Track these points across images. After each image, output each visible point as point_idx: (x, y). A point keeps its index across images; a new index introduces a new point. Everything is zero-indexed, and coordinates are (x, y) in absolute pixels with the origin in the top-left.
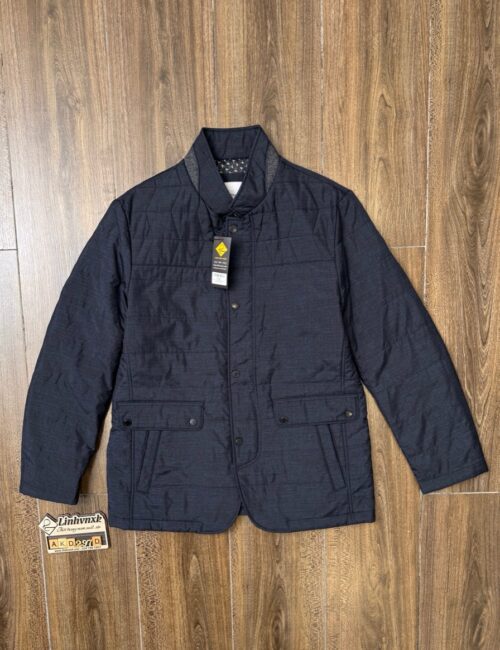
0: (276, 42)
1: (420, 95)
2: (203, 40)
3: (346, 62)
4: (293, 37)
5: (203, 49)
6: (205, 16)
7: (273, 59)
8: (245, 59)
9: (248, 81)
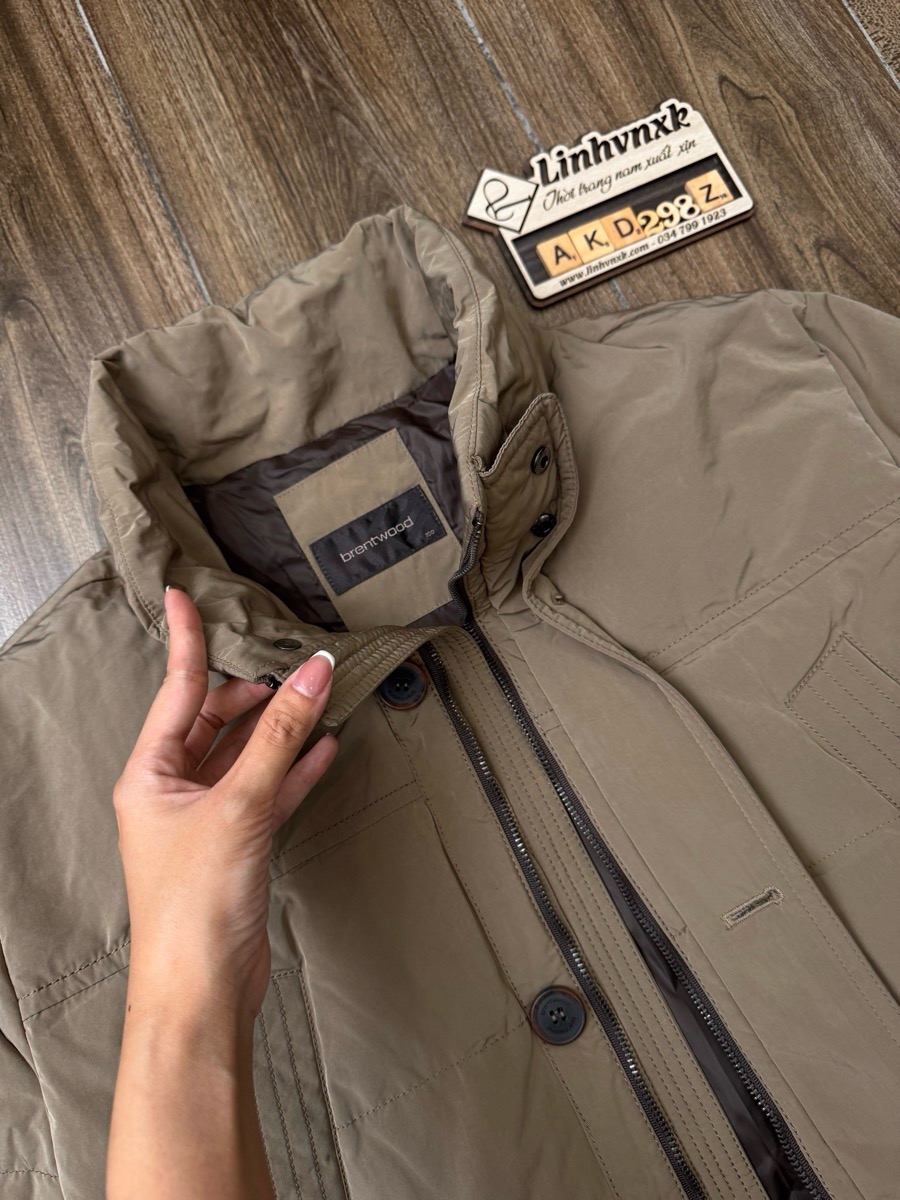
0: (330, 76)
1: (833, 37)
2: (104, 157)
3: (568, 40)
4: (375, 43)
5: (113, 180)
6: (91, 96)
7: (342, 119)
8: (257, 152)
9: (289, 204)
